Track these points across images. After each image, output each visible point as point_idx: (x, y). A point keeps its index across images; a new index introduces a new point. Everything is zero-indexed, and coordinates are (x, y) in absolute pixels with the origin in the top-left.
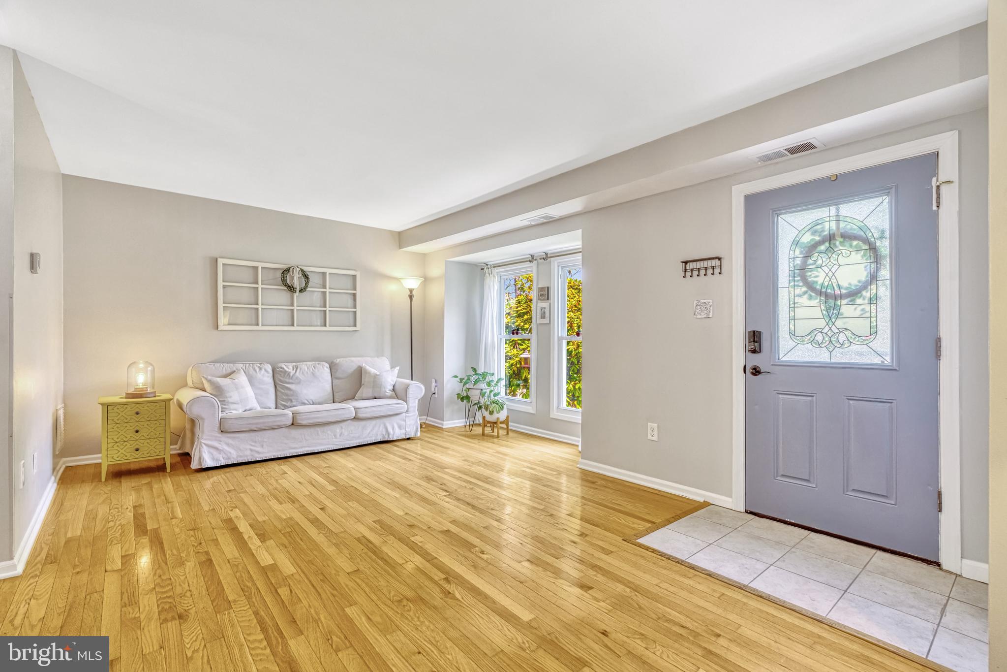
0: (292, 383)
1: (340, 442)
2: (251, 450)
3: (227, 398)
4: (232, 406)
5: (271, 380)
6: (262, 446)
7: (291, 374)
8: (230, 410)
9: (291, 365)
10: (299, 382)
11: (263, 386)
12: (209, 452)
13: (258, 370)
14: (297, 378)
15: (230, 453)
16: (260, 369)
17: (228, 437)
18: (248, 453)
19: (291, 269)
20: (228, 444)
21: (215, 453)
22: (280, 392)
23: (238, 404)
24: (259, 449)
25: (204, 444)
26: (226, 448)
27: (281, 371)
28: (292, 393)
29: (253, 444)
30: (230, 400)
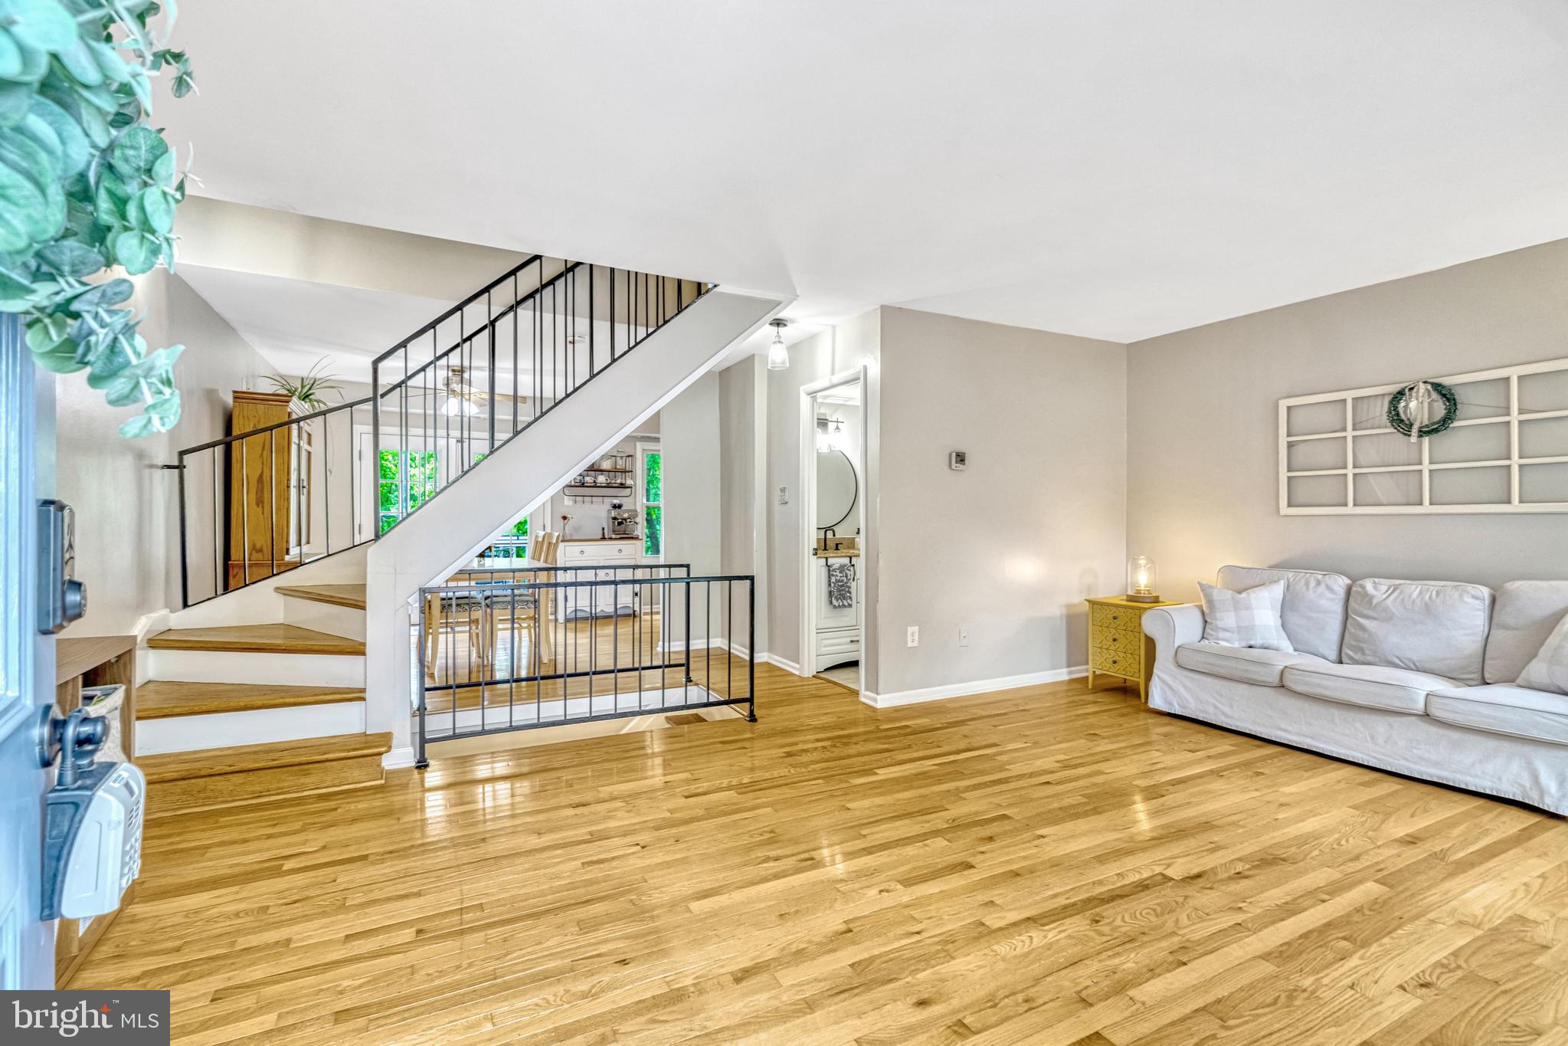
0: (1375, 619)
1: (1383, 754)
2: (1216, 707)
3: (1216, 619)
4: (1221, 634)
5: (1338, 608)
6: (1231, 707)
7: (1375, 601)
8: (1218, 639)
9: (1384, 584)
10: (1388, 617)
11: (1314, 615)
12: (1162, 689)
13: (1313, 584)
14: (1386, 610)
15: (1187, 700)
16: (1318, 583)
17: (1187, 677)
18: (1211, 709)
19: (1407, 390)
20: (1185, 686)
21: (1169, 693)
22: (1350, 633)
23: (1233, 632)
24: (1226, 709)
25: (1158, 676)
26: (1182, 690)
27: (1359, 592)
28: (1366, 636)
29: (1217, 696)
30: (1220, 624)
